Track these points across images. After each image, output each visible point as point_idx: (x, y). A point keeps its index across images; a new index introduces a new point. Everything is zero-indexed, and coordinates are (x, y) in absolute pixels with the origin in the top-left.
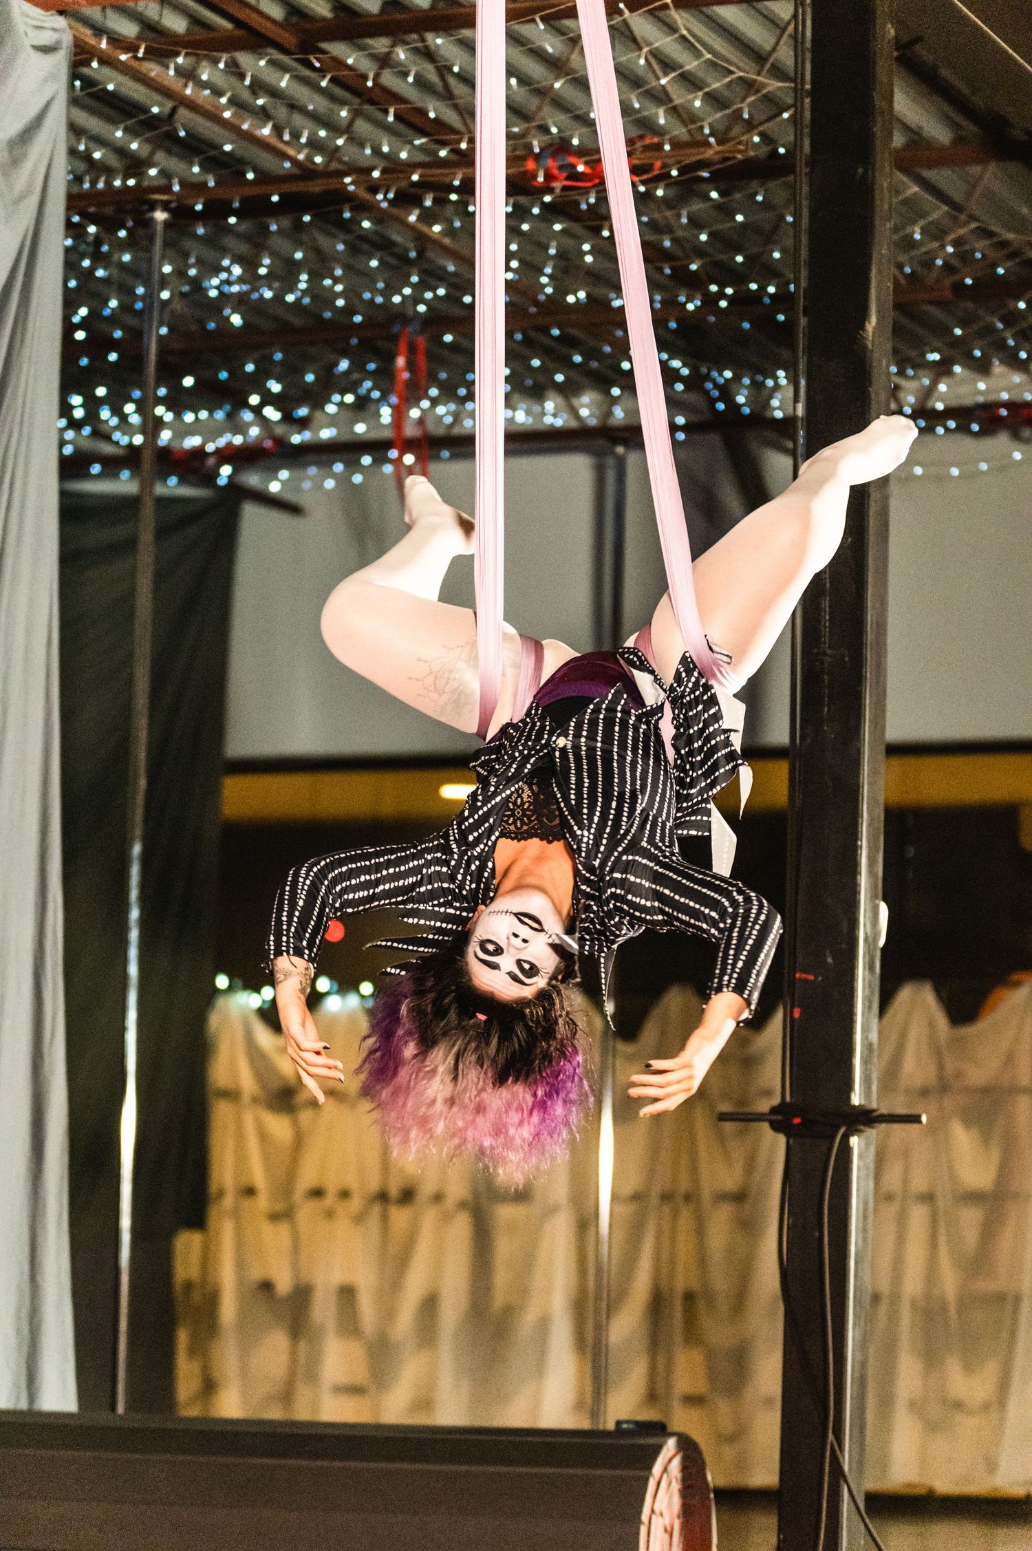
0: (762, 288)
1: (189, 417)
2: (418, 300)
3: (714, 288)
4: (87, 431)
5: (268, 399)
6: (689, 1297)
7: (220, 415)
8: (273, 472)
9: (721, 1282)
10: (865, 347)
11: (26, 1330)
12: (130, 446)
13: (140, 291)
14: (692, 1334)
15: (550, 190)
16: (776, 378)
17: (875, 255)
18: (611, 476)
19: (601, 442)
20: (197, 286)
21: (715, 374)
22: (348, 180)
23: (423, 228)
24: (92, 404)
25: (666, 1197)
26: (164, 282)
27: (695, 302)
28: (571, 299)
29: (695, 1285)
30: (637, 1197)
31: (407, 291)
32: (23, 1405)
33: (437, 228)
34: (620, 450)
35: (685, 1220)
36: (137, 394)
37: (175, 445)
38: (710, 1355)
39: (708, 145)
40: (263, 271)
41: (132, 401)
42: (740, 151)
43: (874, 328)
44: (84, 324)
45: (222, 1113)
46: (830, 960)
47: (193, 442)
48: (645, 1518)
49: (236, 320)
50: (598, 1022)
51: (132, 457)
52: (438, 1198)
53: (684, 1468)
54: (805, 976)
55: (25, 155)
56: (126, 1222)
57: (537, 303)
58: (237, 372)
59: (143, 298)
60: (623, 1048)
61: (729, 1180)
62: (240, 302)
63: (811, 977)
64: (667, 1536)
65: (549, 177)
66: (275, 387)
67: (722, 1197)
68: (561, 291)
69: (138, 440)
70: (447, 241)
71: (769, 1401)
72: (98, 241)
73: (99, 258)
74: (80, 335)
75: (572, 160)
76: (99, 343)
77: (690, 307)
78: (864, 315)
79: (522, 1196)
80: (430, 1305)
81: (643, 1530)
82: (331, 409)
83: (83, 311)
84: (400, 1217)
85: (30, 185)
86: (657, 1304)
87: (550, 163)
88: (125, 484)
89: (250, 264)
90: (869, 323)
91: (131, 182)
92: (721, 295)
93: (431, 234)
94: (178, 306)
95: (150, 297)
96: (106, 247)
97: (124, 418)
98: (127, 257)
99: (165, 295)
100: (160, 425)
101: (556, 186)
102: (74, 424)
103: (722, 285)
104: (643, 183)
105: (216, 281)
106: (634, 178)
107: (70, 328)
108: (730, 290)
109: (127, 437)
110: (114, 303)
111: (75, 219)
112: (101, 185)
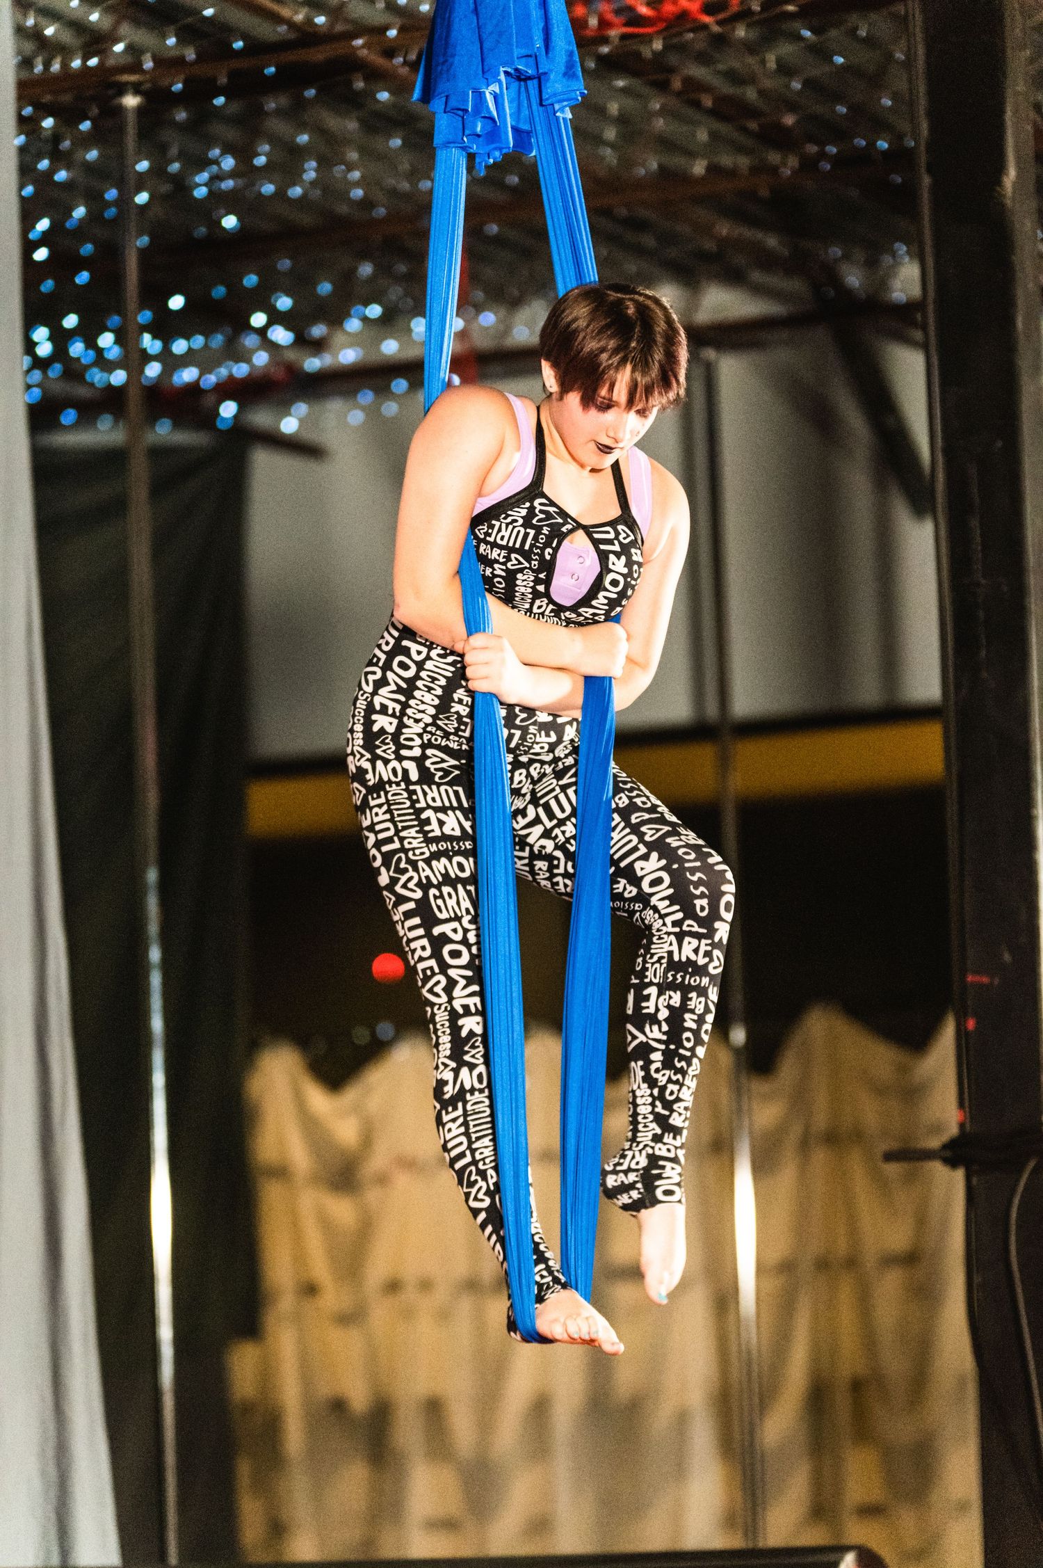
0: (871, 144)
1: (180, 346)
3: (812, 149)
4: (56, 370)
5: (276, 317)
6: (857, 1386)
7: (218, 340)
8: (284, 408)
9: (895, 1364)
10: (1003, 205)
11: (52, 1471)
12: (110, 387)
13: (112, 194)
14: (863, 1432)
15: (605, 40)
16: (896, 253)
17: (1009, 93)
18: (698, 388)
20: (181, 186)
21: (820, 253)
22: (359, 42)
24: (60, 338)
25: (823, 1265)
26: (141, 182)
27: (790, 163)
28: (639, 172)
29: (863, 1370)
30: (787, 1267)
34: (710, 353)
35: (846, 1294)
36: (115, 321)
37: (166, 381)
38: (888, 1454)
40: (261, 161)
41: (109, 330)
43: (1014, 183)
44: (45, 240)
45: (272, 1197)
46: (1007, 957)
47: (188, 375)
49: (230, 222)
50: (726, 1059)
51: (112, 400)
54: (977, 978)
56: (165, 1333)
58: (234, 287)
59: (116, 203)
60: (758, 1086)
61: (898, 1238)
62: (230, 202)
63: (985, 980)
65: (602, 23)
66: (284, 303)
67: (889, 1261)
68: (627, 162)
69: (119, 378)
71: (963, 1507)
72: (56, 137)
73: (59, 158)
74: (41, 254)
75: (630, 1)
76: (63, 263)
77: (786, 171)
78: (999, 168)
80: (540, 1408)
82: (353, 325)
83: (43, 225)
86: (818, 1396)
87: (604, 6)
88: (107, 433)
89: (244, 154)
90: (1007, 175)
91: (93, 62)
92: (822, 154)
94: (158, 211)
95: (125, 201)
96: (66, 144)
97: (100, 352)
98: (93, 155)
99: (142, 198)
100: (146, 358)
101: (614, 33)
102: (40, 364)
103: (822, 144)
104: (719, 23)
105: (203, 177)
106: (707, 19)
107: (29, 247)
108: (832, 150)
109: (105, 375)
110: (80, 212)
111: (28, 111)
112: (56, 67)
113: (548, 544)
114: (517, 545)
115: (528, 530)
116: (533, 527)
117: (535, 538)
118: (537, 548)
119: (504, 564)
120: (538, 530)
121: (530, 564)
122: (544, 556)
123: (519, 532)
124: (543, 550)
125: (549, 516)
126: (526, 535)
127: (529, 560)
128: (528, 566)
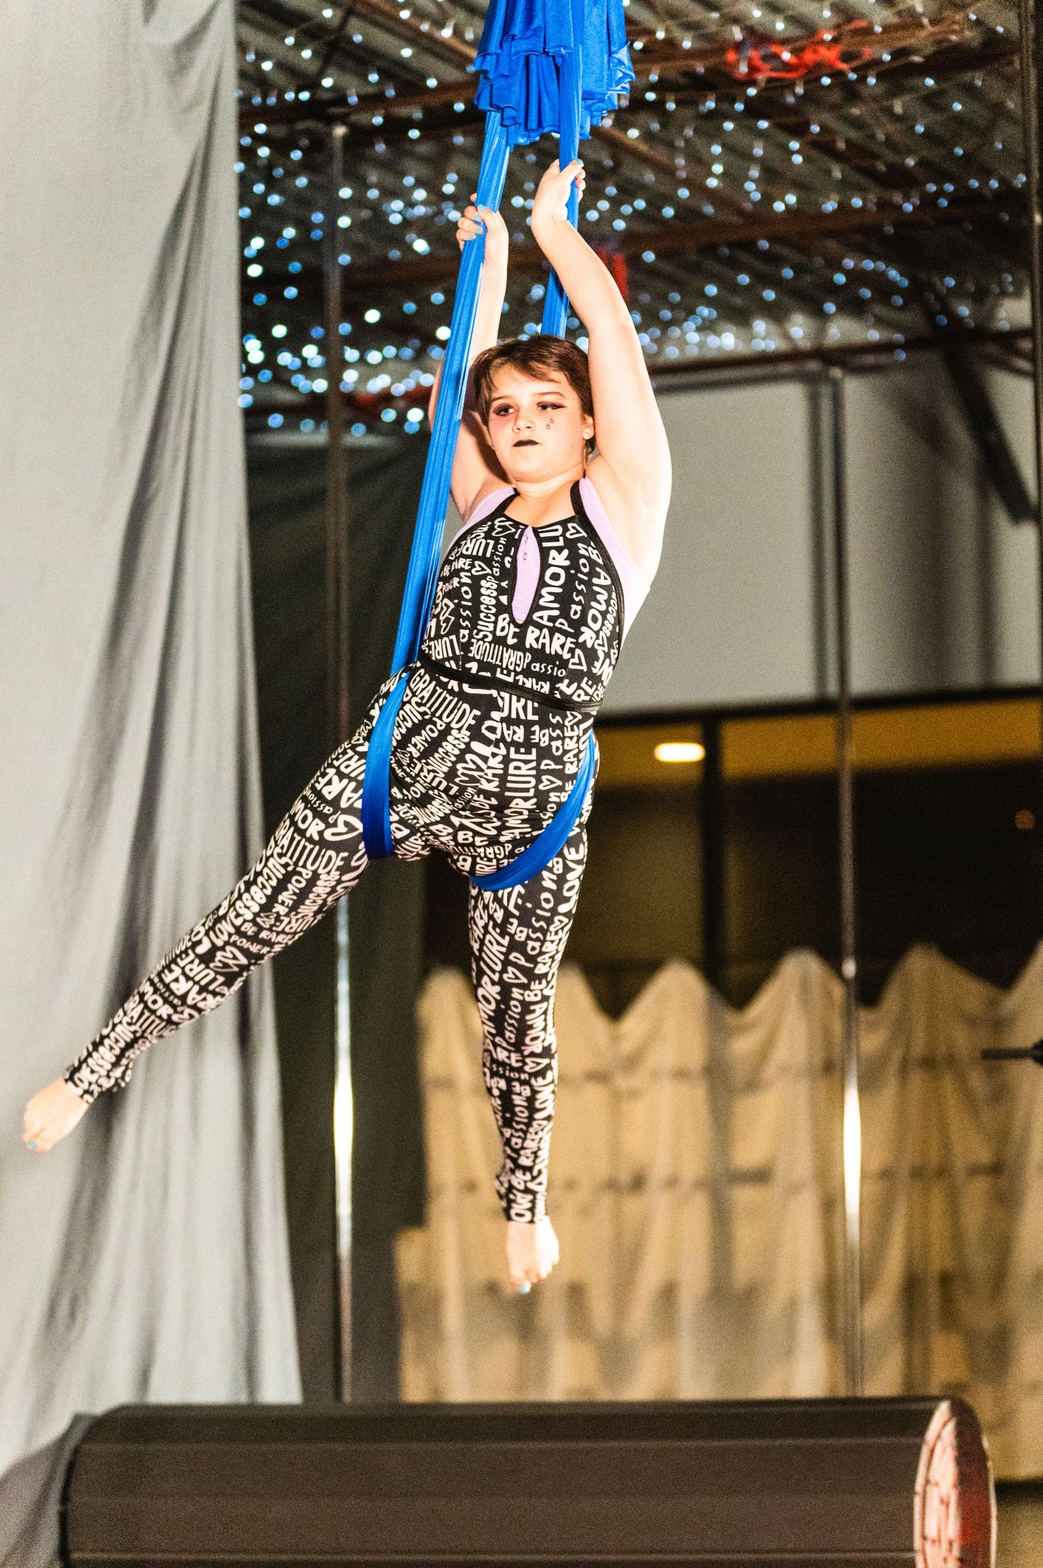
0: (984, 184)
1: (374, 357)
2: (615, 213)
3: (932, 188)
4: (266, 375)
6: (945, 1280)
7: (408, 353)
9: (979, 1261)
11: (243, 1322)
12: (312, 394)
13: (318, 217)
14: (950, 1318)
15: (753, 83)
16: (1001, 284)
18: (826, 405)
19: (813, 366)
20: (379, 215)
21: (936, 280)
23: (617, 134)
24: (271, 348)
25: (918, 1173)
26: (344, 207)
27: (912, 200)
28: (779, 207)
29: (949, 1264)
30: (887, 1174)
31: (604, 205)
32: (243, 1399)
33: (634, 133)
34: (836, 372)
35: (938, 1204)
36: (317, 332)
37: (361, 388)
38: (971, 1339)
39: (921, 26)
40: (449, 189)
41: (312, 342)
42: (954, 32)
44: (260, 258)
45: (438, 1103)
47: (379, 384)
48: (919, 1487)
49: (421, 246)
50: (838, 991)
51: (315, 407)
52: (672, 1182)
53: (960, 1434)
55: (192, 59)
56: (344, 1208)
57: (741, 213)
58: (423, 302)
59: (321, 225)
60: (864, 1016)
61: (983, 1155)
62: (424, 227)
64: (943, 1507)
65: (753, 69)
67: (976, 1170)
68: (768, 199)
69: (320, 385)
70: (643, 148)
72: (271, 164)
73: (273, 185)
74: (255, 271)
75: (774, 49)
76: (273, 281)
77: (908, 207)
79: (760, 1176)
80: (668, 1294)
81: (917, 1501)
83: (257, 243)
84: (632, 1206)
85: (200, 93)
86: (911, 1286)
87: (751, 53)
88: (310, 434)
89: (434, 185)
91: (305, 96)
92: (940, 193)
93: (625, 140)
94: (359, 234)
95: (329, 224)
96: (279, 172)
97: (304, 360)
98: (302, 182)
99: (344, 222)
100: (345, 365)
101: (761, 77)
102: (252, 371)
103: (940, 183)
104: (854, 70)
105: (397, 205)
106: (843, 66)
107: (245, 262)
108: (949, 187)
109: (308, 382)
110: (289, 233)
111: (247, 141)
112: (272, 100)
113: (506, 553)
114: (480, 554)
115: (488, 541)
116: (492, 538)
117: (495, 548)
118: (497, 556)
119: (469, 571)
120: (497, 540)
121: (492, 571)
122: (504, 564)
123: (481, 543)
124: (503, 558)
125: (505, 528)
126: (487, 545)
127: (491, 567)
128: (490, 572)
